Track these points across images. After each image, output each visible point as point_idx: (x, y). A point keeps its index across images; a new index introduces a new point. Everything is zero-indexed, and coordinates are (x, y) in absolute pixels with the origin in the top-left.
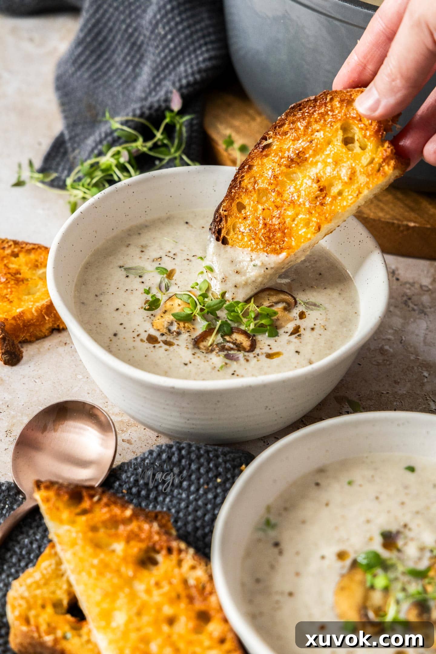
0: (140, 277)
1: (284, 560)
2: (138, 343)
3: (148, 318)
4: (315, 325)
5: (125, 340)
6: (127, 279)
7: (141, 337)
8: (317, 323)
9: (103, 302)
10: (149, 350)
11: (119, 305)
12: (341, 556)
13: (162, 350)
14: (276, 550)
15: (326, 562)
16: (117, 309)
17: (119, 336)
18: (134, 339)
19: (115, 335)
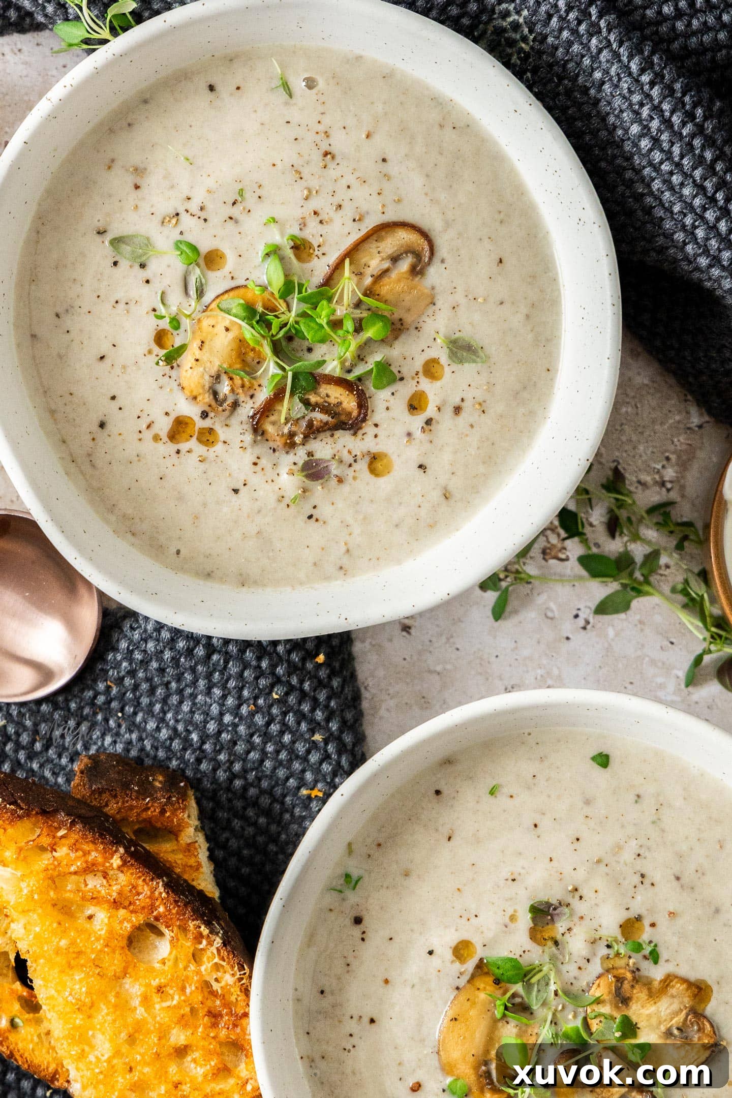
0: (143, 266)
1: (368, 951)
2: (148, 446)
3: (167, 378)
4: (463, 400)
5: (121, 437)
6: (115, 269)
7: (155, 429)
8: (468, 396)
9: (73, 334)
10: (169, 463)
11: (105, 348)
12: (461, 950)
13: (193, 459)
14: (356, 931)
15: (435, 961)
16: (102, 358)
17: (109, 427)
18: (141, 436)
19: (102, 425)
